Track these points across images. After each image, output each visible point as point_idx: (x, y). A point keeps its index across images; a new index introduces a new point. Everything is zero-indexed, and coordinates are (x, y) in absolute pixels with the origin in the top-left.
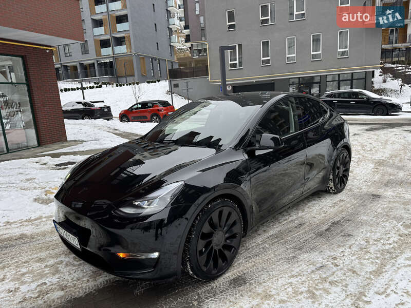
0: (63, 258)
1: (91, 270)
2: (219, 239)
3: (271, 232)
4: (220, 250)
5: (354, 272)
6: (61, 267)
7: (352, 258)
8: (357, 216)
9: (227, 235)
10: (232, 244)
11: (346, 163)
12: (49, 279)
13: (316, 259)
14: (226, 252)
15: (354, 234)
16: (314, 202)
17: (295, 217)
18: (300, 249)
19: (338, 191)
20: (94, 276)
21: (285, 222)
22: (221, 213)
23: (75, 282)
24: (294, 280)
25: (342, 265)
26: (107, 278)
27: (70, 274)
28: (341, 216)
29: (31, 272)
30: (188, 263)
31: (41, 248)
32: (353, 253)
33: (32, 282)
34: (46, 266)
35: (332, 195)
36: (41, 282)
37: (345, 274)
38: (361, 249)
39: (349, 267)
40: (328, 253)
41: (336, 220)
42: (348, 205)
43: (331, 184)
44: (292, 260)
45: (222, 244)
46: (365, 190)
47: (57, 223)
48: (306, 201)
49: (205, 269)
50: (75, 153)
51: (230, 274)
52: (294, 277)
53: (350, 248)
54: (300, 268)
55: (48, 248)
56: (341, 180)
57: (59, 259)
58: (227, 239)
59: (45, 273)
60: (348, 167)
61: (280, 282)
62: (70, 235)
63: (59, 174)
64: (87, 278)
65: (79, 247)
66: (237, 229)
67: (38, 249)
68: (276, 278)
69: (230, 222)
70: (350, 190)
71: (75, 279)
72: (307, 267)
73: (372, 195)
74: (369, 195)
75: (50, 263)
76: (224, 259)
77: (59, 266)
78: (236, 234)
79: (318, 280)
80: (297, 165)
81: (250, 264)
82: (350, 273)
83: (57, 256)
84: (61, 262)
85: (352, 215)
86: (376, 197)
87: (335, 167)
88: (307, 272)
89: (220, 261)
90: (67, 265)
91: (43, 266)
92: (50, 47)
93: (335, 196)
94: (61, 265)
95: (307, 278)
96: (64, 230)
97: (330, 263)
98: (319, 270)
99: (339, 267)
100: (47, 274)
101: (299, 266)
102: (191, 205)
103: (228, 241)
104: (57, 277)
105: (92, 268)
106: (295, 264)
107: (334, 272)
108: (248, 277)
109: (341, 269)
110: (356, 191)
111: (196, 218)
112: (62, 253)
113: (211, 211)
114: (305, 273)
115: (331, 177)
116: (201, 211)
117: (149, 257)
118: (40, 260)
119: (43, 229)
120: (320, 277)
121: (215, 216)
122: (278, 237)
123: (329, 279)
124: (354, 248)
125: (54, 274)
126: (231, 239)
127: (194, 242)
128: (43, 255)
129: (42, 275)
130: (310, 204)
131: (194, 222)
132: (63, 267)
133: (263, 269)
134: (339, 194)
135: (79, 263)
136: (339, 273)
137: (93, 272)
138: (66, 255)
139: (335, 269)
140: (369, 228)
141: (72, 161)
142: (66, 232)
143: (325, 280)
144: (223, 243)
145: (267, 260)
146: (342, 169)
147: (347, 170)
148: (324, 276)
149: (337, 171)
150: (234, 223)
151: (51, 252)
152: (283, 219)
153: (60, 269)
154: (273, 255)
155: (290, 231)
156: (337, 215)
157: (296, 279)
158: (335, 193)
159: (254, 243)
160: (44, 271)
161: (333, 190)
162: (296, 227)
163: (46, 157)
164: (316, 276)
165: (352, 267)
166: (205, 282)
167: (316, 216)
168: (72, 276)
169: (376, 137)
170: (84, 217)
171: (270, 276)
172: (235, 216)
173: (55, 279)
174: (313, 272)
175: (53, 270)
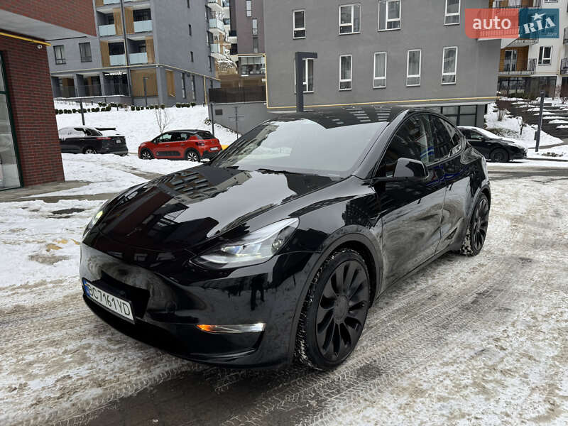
0: (89, 340)
1: (140, 357)
2: (342, 307)
3: (397, 306)
4: (342, 325)
5: (530, 358)
6: (89, 353)
7: (521, 339)
8: (509, 285)
9: (351, 304)
10: (356, 317)
11: (484, 215)
12: (75, 371)
13: (471, 340)
14: (350, 329)
15: (512, 307)
16: (444, 266)
17: (423, 286)
18: (444, 327)
19: (474, 253)
20: (148, 364)
21: (412, 292)
22: (346, 269)
23: (118, 375)
24: (450, 369)
25: (510, 349)
26: (168, 369)
27: (108, 363)
28: (487, 285)
29: (43, 360)
30: (302, 343)
31: (52, 326)
32: (519, 331)
33: (47, 374)
34: (65, 352)
35: (466, 258)
36: (60, 375)
37: (518, 361)
38: (529, 327)
39: (521, 351)
40: (485, 333)
41: (482, 289)
42: (493, 271)
43: (467, 242)
44: (438, 342)
45: (344, 317)
46: (508, 252)
47: (89, 282)
48: (434, 266)
49: (324, 352)
50: (80, 198)
51: (355, 361)
52: (448, 365)
53: (513, 325)
54: (454, 353)
55: (63, 326)
56: (480, 236)
57: (84, 342)
58: (352, 308)
59: (65, 361)
60: (486, 220)
61: (431, 372)
62: (116, 298)
63: (62, 224)
64: (136, 369)
65: (131, 317)
66: (364, 295)
67: (47, 327)
68: (423, 366)
69: (357, 283)
70: (489, 252)
71: (116, 370)
72: (463, 352)
73: (520, 258)
74: (516, 259)
75: (70, 347)
76: (347, 338)
77: (85, 351)
78: (362, 303)
79: (484, 368)
81: (379, 348)
82: (524, 360)
83: (80, 337)
84: (89, 346)
85: (501, 283)
86: (525, 261)
87: (473, 219)
88: (465, 358)
89: (342, 342)
90: (99, 350)
91: (61, 351)
92: (43, 40)
93: (471, 259)
94: (89, 350)
95: (467, 366)
96: (103, 292)
97: (492, 346)
98: (481, 355)
99: (507, 352)
100: (70, 362)
101: (451, 350)
102: (312, 254)
103: (351, 312)
104: (86, 368)
105: (140, 354)
106: (443, 347)
107: (503, 358)
108: (382, 366)
109: (511, 354)
110: (497, 253)
112: (87, 332)
114: (461, 359)
115: (468, 232)
116: (323, 265)
118: (53, 343)
119: (50, 300)
120: (485, 365)
121: (339, 272)
122: (409, 311)
123: (500, 367)
124: (520, 327)
125: (80, 364)
126: (356, 311)
127: (312, 310)
128: (57, 335)
129: (61, 365)
130: (440, 269)
131: (314, 281)
132: (93, 352)
133: (400, 355)
134: (476, 257)
135: (117, 347)
136: (509, 359)
137: (144, 360)
138: (94, 335)
139: (502, 354)
140: (530, 301)
141: (77, 207)
142: (106, 294)
143: (493, 368)
144: (346, 315)
145: (402, 341)
146: (480, 222)
147: (485, 224)
148: (490, 363)
149: (475, 224)
150: (361, 287)
151: (70, 331)
152: (408, 288)
153: (88, 355)
154: (409, 336)
155: (423, 304)
156: (482, 284)
157: (452, 368)
158: (471, 256)
159: (377, 319)
160: (64, 359)
161: (468, 251)
162: (429, 298)
164: (479, 363)
165: (525, 351)
166: (320, 372)
167: (453, 285)
168: (111, 366)
170: (135, 269)
171: (413, 363)
172: (363, 276)
173: (84, 371)
174: (472, 357)
175: (77, 357)
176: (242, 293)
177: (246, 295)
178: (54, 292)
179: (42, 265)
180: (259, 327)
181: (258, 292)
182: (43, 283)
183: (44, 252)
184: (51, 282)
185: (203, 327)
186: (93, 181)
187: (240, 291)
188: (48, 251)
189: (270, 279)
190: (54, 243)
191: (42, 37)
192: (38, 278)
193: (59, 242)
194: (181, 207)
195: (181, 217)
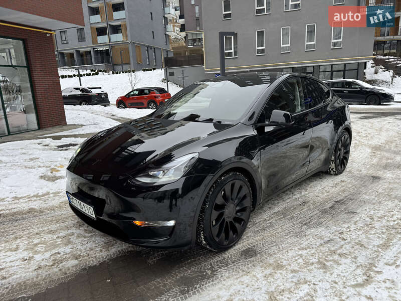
0: (73, 230)
1: (103, 241)
2: (230, 211)
3: (277, 209)
4: (231, 222)
5: (362, 245)
6: (72, 238)
7: (358, 233)
8: (359, 196)
9: (238, 208)
10: (242, 217)
11: (347, 146)
12: (63, 249)
13: (323, 233)
14: (237, 225)
15: (358, 211)
16: (315, 183)
17: (298, 196)
18: (307, 224)
19: (339, 172)
20: (107, 245)
21: (289, 200)
22: (233, 185)
23: (88, 252)
24: (303, 252)
25: (349, 239)
26: (119, 249)
27: (83, 244)
28: (344, 196)
29: (44, 243)
30: (202, 233)
31: (51, 221)
32: (358, 228)
33: (46, 251)
34: (58, 238)
35: (333, 177)
36: (54, 251)
37: (353, 247)
38: (366, 225)
39: (357, 241)
40: (334, 228)
41: (339, 198)
42: (350, 186)
43: (333, 165)
44: (300, 234)
45: (233, 217)
46: (364, 172)
47: (70, 194)
48: (308, 182)
49: (217, 240)
50: (75, 136)
51: (240, 246)
52: (303, 249)
53: (355, 223)
54: (309, 241)
55: (58, 222)
56: (343, 161)
57: (70, 231)
58: (238, 211)
59: (57, 243)
60: (348, 150)
61: (291, 254)
62: (85, 204)
63: (63, 155)
64: (100, 248)
65: (94, 216)
66: (248, 203)
67: (48, 222)
68: (286, 250)
69: (241, 195)
70: (350, 172)
71: (88, 249)
72: (315, 241)
73: (372, 176)
74: (369, 177)
75: (61, 235)
76: (235, 231)
77: (70, 237)
78: (246, 207)
79: (327, 252)
80: (296, 148)
81: (259, 237)
82: (358, 246)
83: (68, 228)
84: (73, 234)
85: (354, 194)
86: (376, 178)
87: (336, 149)
88: (316, 245)
89: (231, 233)
90: (78, 236)
91: (55, 237)
92: (51, 31)
93: (336, 177)
94: (72, 237)
95: (316, 251)
96: (78, 201)
97: (337, 237)
98: (327, 243)
99: (346, 242)
100: (60, 244)
101: (307, 240)
102: (206, 176)
103: (238, 214)
104: (70, 247)
105: (103, 240)
106: (302, 237)
107: (343, 246)
108: (258, 249)
109: (349, 243)
110: (356, 173)
111: (210, 190)
112: (72, 225)
113: (223, 183)
114: (314, 246)
115: (333, 158)
116: (215, 183)
117: (166, 225)
118: (51, 232)
119: (51, 204)
120: (329, 250)
121: (228, 188)
122: (284, 213)
123: (339, 251)
124: (360, 225)
125: (66, 245)
126: (242, 213)
127: (208, 212)
128: (54, 227)
129: (55, 246)
130: (312, 184)
131: (209, 193)
132: (75, 238)
133: (272, 243)
134: (339, 175)
135: (90, 235)
136: (348, 246)
137: (105, 243)
138: (76, 227)
139: (343, 242)
140: (372, 206)
141: (73, 143)
142: (80, 202)
143: (334, 252)
144: (234, 215)
145: (275, 234)
146: (343, 151)
147: (347, 152)
148: (333, 249)
149: (339, 153)
150: (245, 197)
151: (62, 225)
152: (287, 197)
153: (71, 240)
154: (280, 230)
155: (295, 208)
156: (340, 195)
157: (306, 251)
158: (336, 175)
159: (261, 218)
160: (56, 242)
161: (334, 171)
162: (300, 205)
163: (48, 139)
164: (325, 249)
165: (359, 241)
166: (217, 253)
167: (319, 195)
168: (85, 247)
169: (370, 125)
170: (98, 187)
171: (279, 248)
172: (246, 190)
173: (68, 249)
174: (321, 245)
175: (65, 241)
176: (165, 201)
177: (167, 202)
178: (54, 199)
179: (47, 182)
180: (172, 223)
181: (174, 200)
182: (48, 194)
183: (49, 174)
184: (52, 193)
185: (137, 223)
186: (85, 124)
187: (163, 199)
188: (52, 173)
189: (180, 192)
190: (56, 167)
191: (49, 28)
192: (45, 191)
193: (58, 167)
194: (140, 142)
195: (139, 149)
